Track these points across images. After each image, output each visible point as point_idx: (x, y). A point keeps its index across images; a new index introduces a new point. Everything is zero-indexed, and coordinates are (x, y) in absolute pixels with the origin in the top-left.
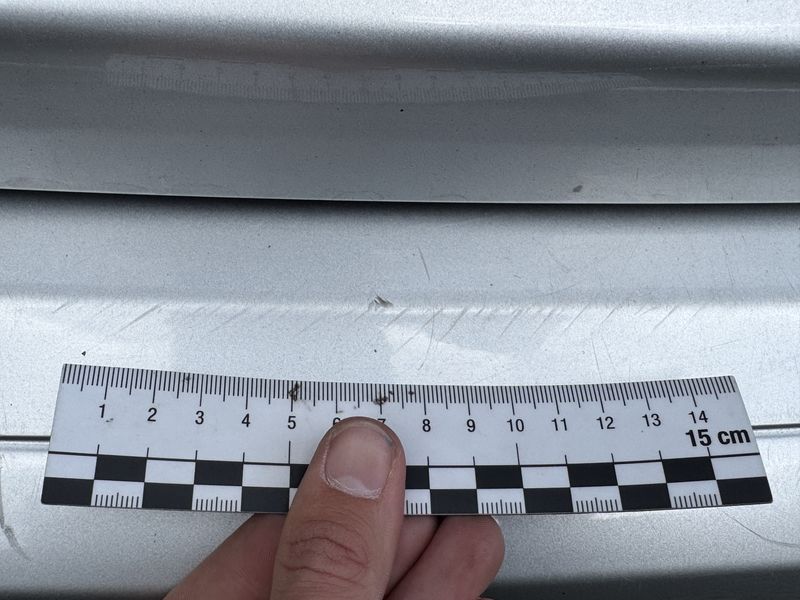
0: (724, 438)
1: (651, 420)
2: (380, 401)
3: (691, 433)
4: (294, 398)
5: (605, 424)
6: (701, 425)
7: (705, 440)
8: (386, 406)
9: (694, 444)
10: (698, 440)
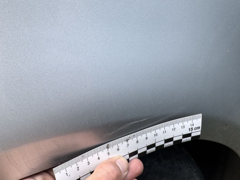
0: (195, 129)
1: (183, 127)
3: (190, 129)
4: (108, 148)
5: (173, 130)
7: (192, 130)
8: (129, 141)
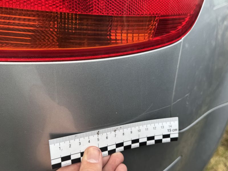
0: (173, 130)
1: (162, 127)
2: (115, 131)
4: (98, 134)
5: (154, 128)
6: (170, 128)
8: (116, 131)
9: (168, 131)
10: (169, 131)
